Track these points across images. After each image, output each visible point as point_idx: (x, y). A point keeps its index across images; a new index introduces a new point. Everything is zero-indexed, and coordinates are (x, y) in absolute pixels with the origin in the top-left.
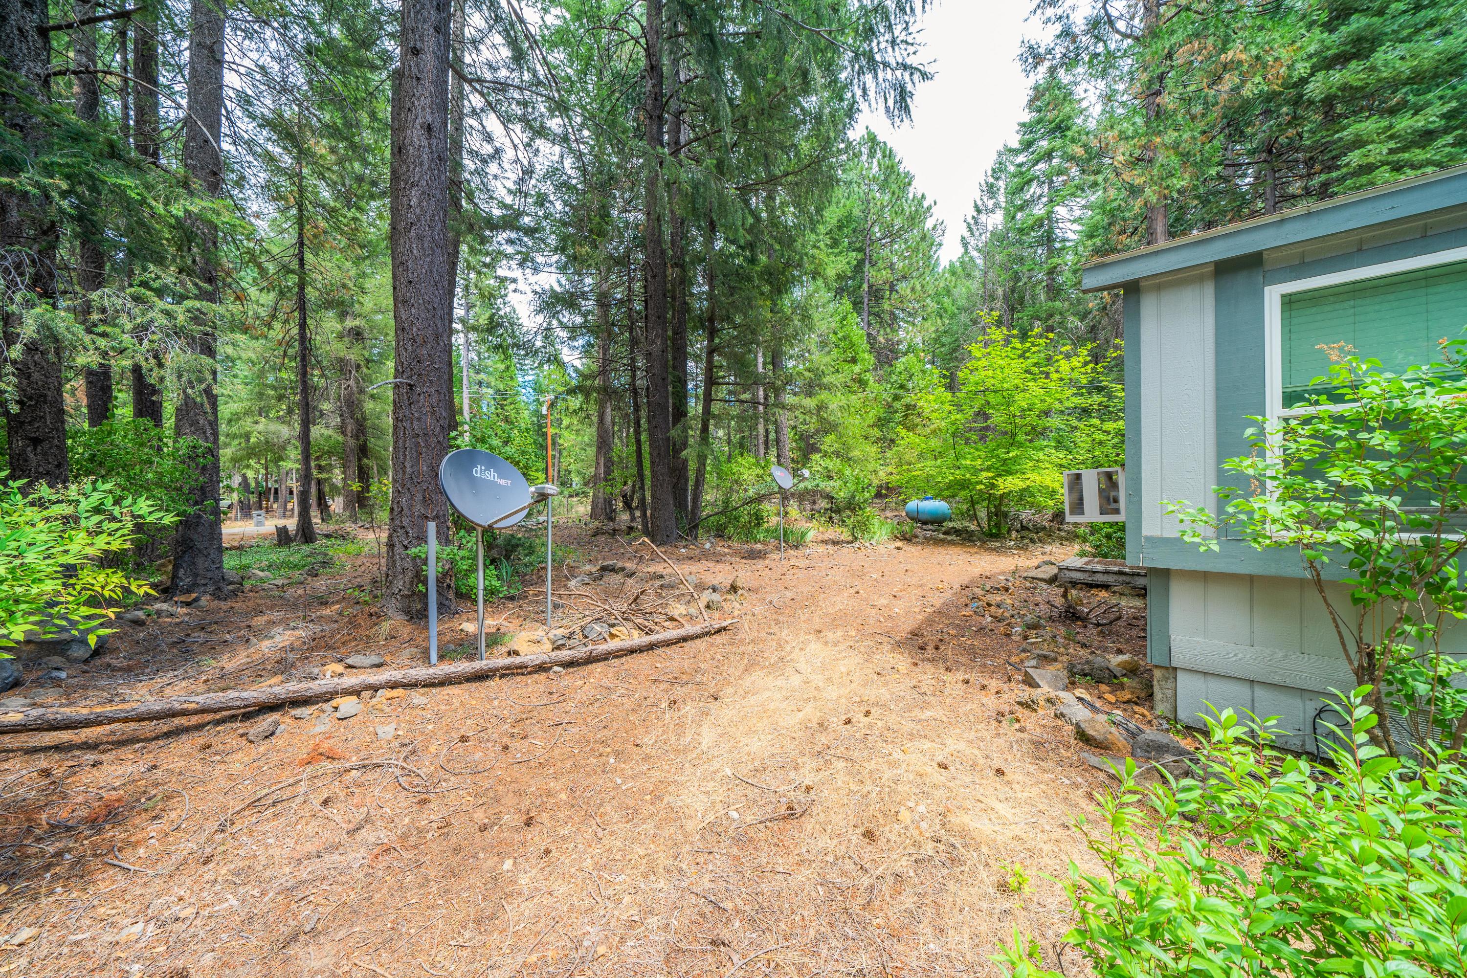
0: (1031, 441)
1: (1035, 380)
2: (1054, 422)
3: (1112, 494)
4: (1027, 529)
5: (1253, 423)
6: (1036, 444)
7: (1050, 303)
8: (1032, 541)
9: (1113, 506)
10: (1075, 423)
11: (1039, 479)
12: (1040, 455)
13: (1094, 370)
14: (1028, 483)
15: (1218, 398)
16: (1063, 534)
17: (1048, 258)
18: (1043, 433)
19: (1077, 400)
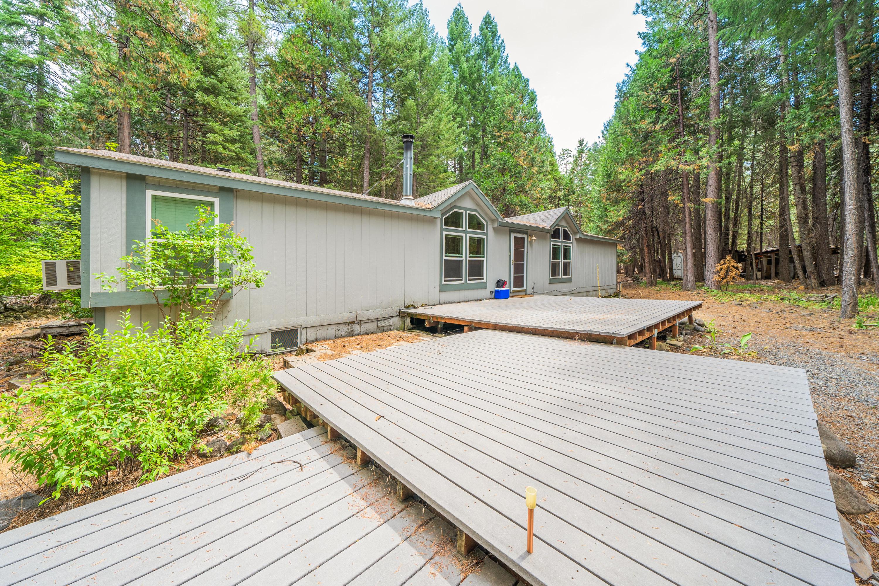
0: (17, 240)
1: (22, 194)
2: (42, 228)
3: (77, 274)
4: (12, 310)
5: (136, 243)
6: (21, 243)
7: (39, 133)
8: (17, 318)
9: (77, 280)
10: (59, 231)
11: (24, 270)
12: (27, 252)
13: (75, 199)
14: (12, 273)
15: (127, 231)
16: (48, 311)
17: (38, 97)
18: (31, 235)
19: (60, 216)
